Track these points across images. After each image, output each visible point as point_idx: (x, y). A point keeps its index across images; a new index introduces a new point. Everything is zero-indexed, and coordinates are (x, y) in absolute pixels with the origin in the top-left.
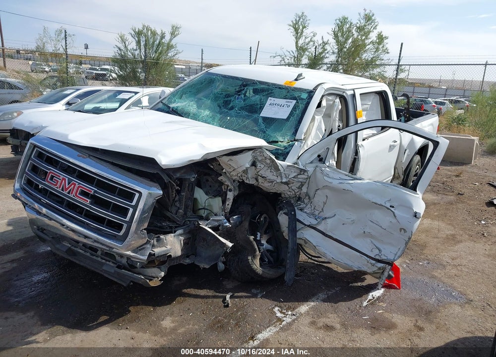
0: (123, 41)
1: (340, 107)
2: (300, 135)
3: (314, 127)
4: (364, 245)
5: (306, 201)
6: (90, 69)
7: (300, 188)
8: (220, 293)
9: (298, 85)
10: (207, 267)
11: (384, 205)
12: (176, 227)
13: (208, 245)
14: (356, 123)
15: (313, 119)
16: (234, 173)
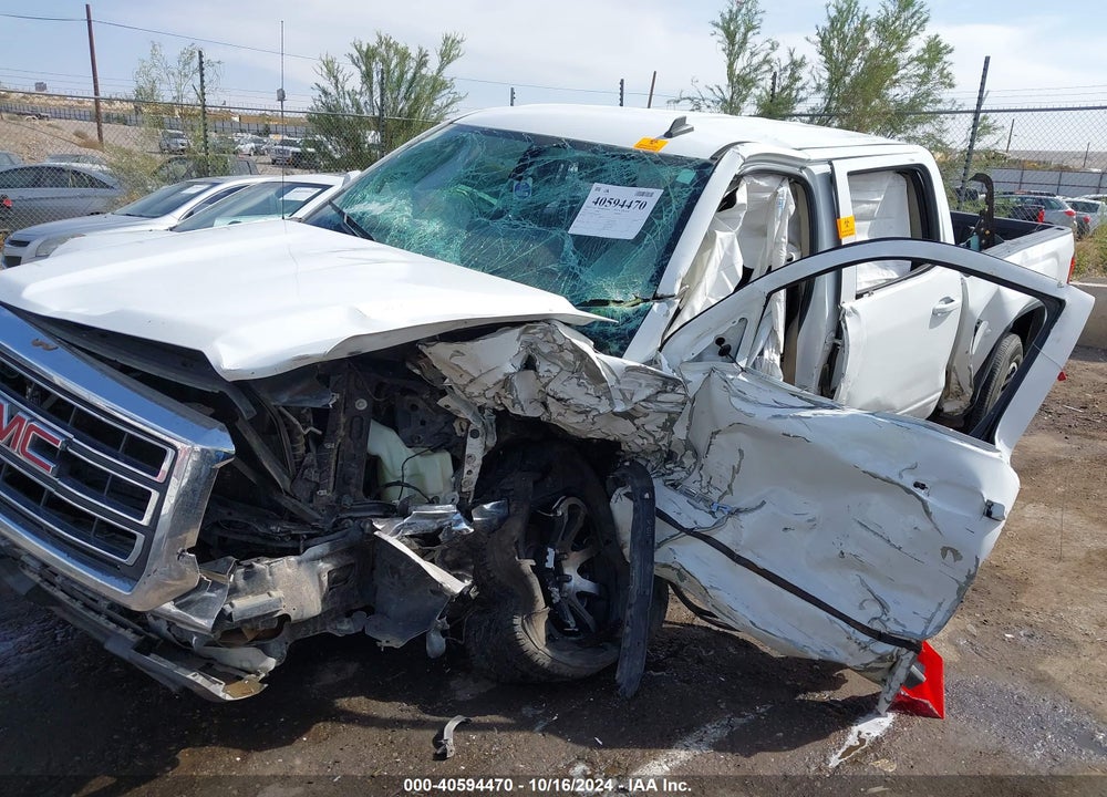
0: (332, 73)
1: (792, 208)
2: (672, 283)
3: (712, 262)
4: (841, 591)
5: (688, 461)
6: (283, 143)
7: (668, 426)
8: (433, 713)
9: (672, 147)
10: (397, 643)
11: (896, 479)
12: (310, 536)
13: (404, 585)
14: (838, 245)
15: (709, 240)
16: (474, 390)
